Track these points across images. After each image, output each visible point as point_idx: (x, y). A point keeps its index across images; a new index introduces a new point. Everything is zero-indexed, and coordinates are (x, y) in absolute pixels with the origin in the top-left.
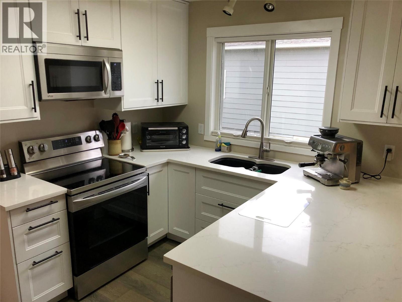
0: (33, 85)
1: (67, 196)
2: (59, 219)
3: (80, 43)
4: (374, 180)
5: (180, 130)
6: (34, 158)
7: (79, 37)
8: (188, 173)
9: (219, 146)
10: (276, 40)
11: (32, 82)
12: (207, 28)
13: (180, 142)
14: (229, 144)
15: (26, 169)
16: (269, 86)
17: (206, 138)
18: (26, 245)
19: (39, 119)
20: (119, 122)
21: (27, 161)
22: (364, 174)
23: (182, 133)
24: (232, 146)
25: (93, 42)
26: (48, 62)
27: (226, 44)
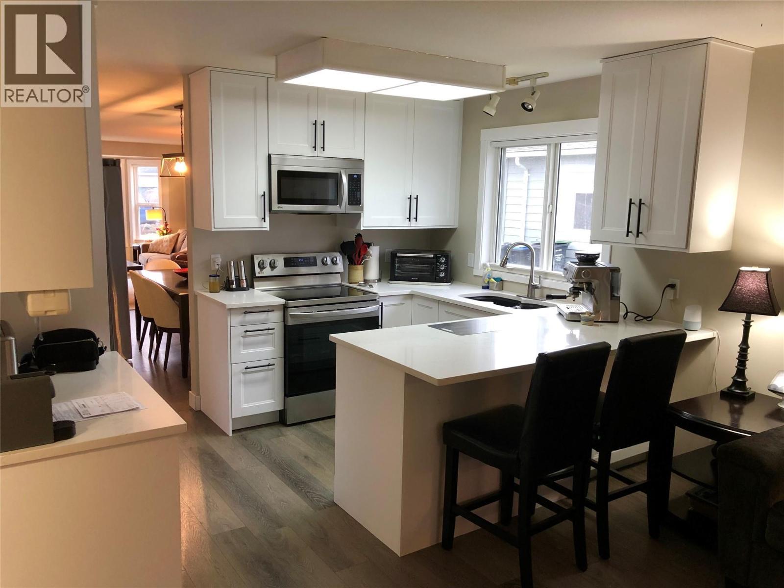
0: (264, 195)
1: (285, 308)
2: (274, 329)
3: (316, 154)
4: (645, 323)
5: (437, 258)
6: (263, 273)
7: (315, 147)
8: (431, 308)
9: (486, 282)
10: (561, 144)
11: (264, 192)
12: (482, 130)
13: (438, 274)
14: (500, 280)
15: (256, 284)
16: (552, 203)
17: (476, 272)
18: (242, 347)
19: (268, 230)
20: (361, 243)
21: (257, 275)
22: (636, 315)
23: (440, 263)
24: (505, 284)
25: (330, 151)
26: (282, 174)
27: (507, 149)
